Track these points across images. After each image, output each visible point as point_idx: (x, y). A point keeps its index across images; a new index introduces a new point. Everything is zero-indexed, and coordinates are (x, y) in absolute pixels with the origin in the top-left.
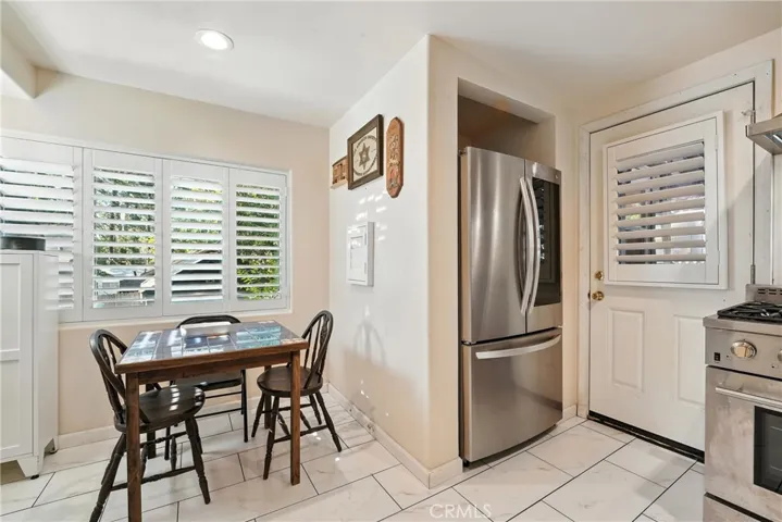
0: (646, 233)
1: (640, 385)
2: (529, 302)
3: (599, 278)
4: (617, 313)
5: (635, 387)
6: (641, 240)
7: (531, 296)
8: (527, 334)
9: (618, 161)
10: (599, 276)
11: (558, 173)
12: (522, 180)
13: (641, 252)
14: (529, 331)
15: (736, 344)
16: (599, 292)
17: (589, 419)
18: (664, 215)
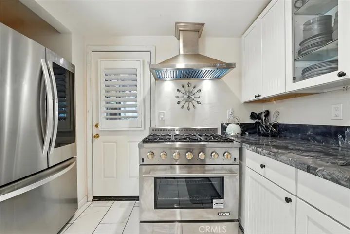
0: (118, 106)
1: (115, 176)
2: (50, 145)
3: (97, 127)
4: (105, 144)
5: (114, 177)
6: (116, 109)
7: (51, 142)
8: (49, 168)
9: (105, 69)
10: (97, 126)
11: (73, 66)
12: (43, 61)
13: (116, 114)
14: (50, 166)
15: (149, 154)
16: (97, 134)
17: (93, 201)
18: (124, 98)
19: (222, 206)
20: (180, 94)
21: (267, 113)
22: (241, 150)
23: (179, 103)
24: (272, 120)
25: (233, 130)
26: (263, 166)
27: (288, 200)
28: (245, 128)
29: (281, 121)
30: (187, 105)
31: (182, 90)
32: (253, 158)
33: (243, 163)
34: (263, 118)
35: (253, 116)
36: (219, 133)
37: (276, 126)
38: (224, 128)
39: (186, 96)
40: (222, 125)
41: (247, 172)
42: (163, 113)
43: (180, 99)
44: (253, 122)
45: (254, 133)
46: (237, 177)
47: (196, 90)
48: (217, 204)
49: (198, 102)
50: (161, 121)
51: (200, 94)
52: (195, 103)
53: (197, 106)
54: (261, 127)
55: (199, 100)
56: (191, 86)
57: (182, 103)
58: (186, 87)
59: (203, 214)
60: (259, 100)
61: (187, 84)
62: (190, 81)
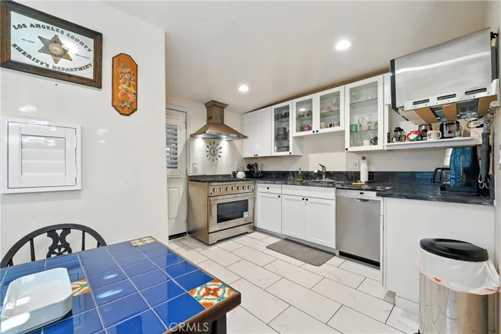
20: (208, 149)
21: (257, 165)
22: (253, 184)
23: (207, 156)
24: (260, 169)
25: (241, 175)
26: (268, 188)
27: (279, 197)
28: (247, 173)
29: (265, 169)
30: (212, 157)
31: (210, 146)
32: (261, 187)
33: (256, 192)
34: (255, 167)
35: (249, 166)
36: (232, 177)
37: (262, 172)
38: (235, 174)
39: (212, 151)
40: (234, 172)
41: (259, 195)
42: (196, 163)
43: (208, 153)
44: (250, 170)
47: (218, 147)
48: (246, 215)
49: (220, 156)
50: (195, 169)
51: (221, 150)
52: (218, 157)
53: (219, 159)
54: (254, 173)
55: (220, 154)
56: (216, 145)
57: (209, 156)
58: (212, 144)
59: (240, 221)
60: (256, 158)
61: (213, 142)
62: (214, 140)
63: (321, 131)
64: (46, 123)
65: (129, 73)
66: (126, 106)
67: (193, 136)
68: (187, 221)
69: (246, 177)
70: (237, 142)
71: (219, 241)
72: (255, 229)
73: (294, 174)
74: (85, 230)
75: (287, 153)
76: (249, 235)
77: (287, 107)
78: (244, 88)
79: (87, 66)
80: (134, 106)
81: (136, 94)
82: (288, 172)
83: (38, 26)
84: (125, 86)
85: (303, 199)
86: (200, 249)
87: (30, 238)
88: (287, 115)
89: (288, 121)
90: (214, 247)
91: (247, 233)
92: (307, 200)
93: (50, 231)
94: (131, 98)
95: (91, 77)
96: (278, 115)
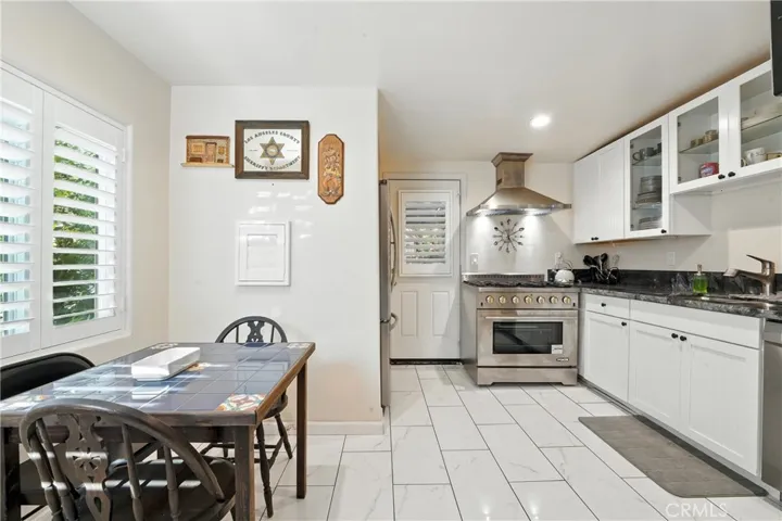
4: (404, 294)
5: (413, 336)
9: (408, 202)
19: (561, 351)
20: (497, 233)
21: (605, 257)
22: (579, 294)
23: (496, 243)
24: (612, 265)
25: (564, 276)
26: (603, 305)
27: (624, 324)
28: (578, 274)
29: (622, 266)
30: (505, 246)
31: (500, 227)
32: (593, 301)
33: (582, 310)
34: (601, 263)
35: (587, 260)
36: (546, 280)
37: (615, 272)
38: (552, 275)
39: (505, 236)
40: (549, 271)
41: (587, 316)
42: (475, 256)
43: (498, 239)
44: (588, 268)
45: (589, 281)
46: (576, 322)
47: (517, 228)
48: (556, 349)
49: (520, 243)
50: (475, 267)
51: (522, 233)
52: (516, 244)
53: (519, 247)
54: (597, 273)
55: (520, 240)
56: (512, 224)
57: (500, 244)
58: (506, 224)
59: (542, 359)
60: (596, 243)
61: (506, 220)
62: (510, 217)
63: (744, 173)
64: (263, 222)
65: (334, 154)
66: (332, 193)
67: (472, 214)
68: (460, 343)
69: (576, 281)
70: (558, 216)
71: (494, 384)
72: (580, 380)
73: (686, 277)
74: (275, 325)
75: (655, 232)
76: (562, 389)
77: (657, 132)
78: (541, 121)
79: (296, 160)
80: (339, 192)
81: (342, 178)
82: (673, 274)
83: (260, 134)
84: (329, 171)
85: (674, 336)
86: (462, 388)
87: (236, 325)
88: (656, 151)
89: (660, 161)
90: (486, 392)
91: (560, 384)
92: (683, 339)
93: (250, 321)
94: (337, 182)
95: (299, 170)
96: (640, 153)
